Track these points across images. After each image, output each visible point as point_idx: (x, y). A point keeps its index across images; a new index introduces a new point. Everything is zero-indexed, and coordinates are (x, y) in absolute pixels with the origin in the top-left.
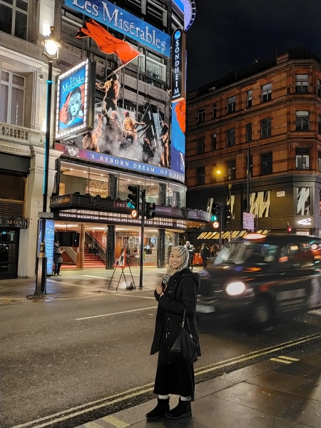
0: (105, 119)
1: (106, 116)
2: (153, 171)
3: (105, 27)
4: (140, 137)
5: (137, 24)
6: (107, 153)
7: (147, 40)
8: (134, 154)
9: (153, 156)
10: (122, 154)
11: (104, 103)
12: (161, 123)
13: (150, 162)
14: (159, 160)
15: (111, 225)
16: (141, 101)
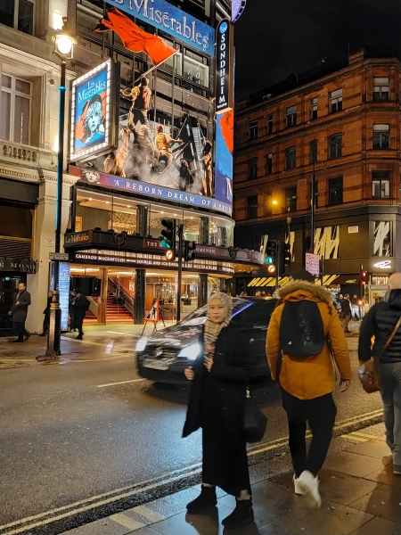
0: (132, 135)
1: (134, 131)
2: (192, 201)
3: (131, 17)
4: (176, 159)
5: (172, 14)
6: (135, 178)
7: (184, 35)
8: (169, 179)
9: (192, 182)
10: (154, 180)
11: (131, 115)
12: (202, 140)
13: (188, 190)
14: (200, 187)
15: (140, 269)
16: (178, 112)
